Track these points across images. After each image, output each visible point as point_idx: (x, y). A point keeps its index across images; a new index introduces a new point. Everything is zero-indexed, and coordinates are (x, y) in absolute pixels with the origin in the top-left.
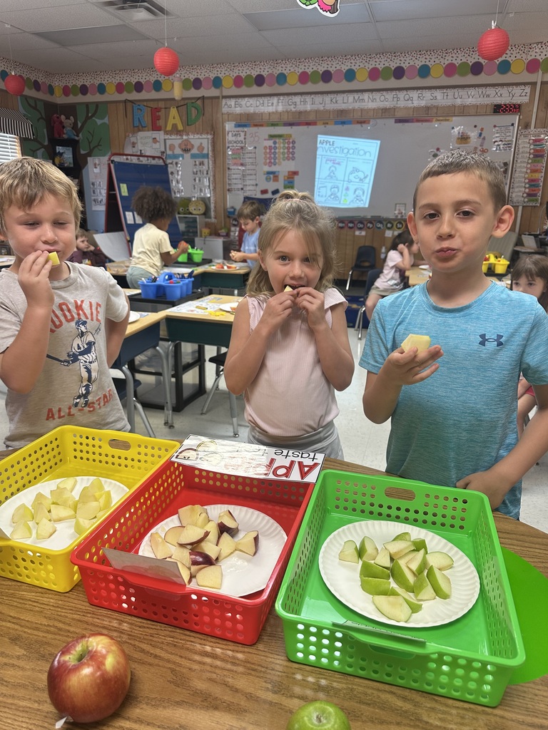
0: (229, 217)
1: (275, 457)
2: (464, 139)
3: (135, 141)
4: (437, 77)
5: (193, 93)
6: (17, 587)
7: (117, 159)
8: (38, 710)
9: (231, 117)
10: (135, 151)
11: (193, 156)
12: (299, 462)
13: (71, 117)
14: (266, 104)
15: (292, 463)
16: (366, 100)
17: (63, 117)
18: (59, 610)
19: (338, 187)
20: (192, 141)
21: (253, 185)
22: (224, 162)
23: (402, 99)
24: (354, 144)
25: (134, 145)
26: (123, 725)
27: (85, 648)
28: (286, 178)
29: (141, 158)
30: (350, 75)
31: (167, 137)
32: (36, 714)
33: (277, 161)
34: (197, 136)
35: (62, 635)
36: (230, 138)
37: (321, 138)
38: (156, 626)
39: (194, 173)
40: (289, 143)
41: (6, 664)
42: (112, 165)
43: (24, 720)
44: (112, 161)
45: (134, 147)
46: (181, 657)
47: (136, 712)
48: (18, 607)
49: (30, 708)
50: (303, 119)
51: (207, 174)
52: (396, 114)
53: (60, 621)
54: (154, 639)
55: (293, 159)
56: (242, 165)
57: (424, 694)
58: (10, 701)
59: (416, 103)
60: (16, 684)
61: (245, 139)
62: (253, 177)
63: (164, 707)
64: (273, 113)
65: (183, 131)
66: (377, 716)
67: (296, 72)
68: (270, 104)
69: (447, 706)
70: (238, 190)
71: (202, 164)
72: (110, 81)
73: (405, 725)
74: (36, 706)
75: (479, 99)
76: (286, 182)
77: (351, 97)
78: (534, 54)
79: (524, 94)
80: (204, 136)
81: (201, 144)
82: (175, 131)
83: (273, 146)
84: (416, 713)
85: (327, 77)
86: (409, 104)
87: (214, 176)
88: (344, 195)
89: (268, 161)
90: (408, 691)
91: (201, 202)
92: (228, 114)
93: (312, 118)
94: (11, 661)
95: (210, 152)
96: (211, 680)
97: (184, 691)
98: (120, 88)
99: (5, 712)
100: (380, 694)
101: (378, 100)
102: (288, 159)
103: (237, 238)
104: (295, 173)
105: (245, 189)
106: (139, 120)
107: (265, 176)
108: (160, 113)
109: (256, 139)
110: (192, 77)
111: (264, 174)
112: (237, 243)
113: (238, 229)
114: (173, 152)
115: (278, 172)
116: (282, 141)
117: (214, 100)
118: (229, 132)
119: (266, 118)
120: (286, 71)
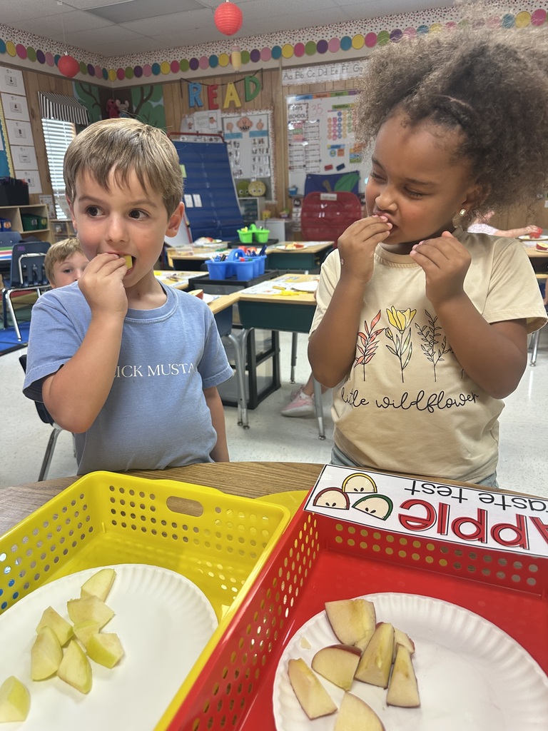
0: (290, 197)
3: (192, 122)
5: (252, 66)
9: (290, 89)
10: (191, 131)
11: (252, 134)
13: (126, 102)
14: (329, 73)
17: (118, 102)
20: (251, 119)
21: (316, 161)
22: (285, 138)
25: (190, 126)
28: (352, 151)
29: (198, 138)
31: (224, 115)
33: (342, 133)
34: (256, 113)
36: (291, 111)
39: (253, 152)
45: (190, 128)
51: (267, 152)
56: (304, 140)
61: (307, 111)
62: (317, 152)
64: (337, 81)
65: (240, 108)
67: (362, 33)
68: (333, 72)
70: (300, 167)
71: (261, 141)
72: (164, 60)
76: (352, 156)
80: (263, 112)
81: (260, 120)
82: (233, 108)
83: (338, 117)
85: (396, 36)
87: (275, 154)
89: (332, 134)
91: (261, 183)
92: (289, 87)
95: (270, 129)
98: (175, 67)
103: (299, 220)
105: (307, 166)
106: (195, 99)
107: (330, 150)
108: (216, 91)
109: (319, 111)
110: (250, 49)
111: (329, 149)
112: (300, 225)
113: (300, 209)
114: (231, 131)
115: (344, 145)
116: (347, 111)
117: (273, 72)
118: (290, 105)
119: (329, 88)
120: (351, 34)
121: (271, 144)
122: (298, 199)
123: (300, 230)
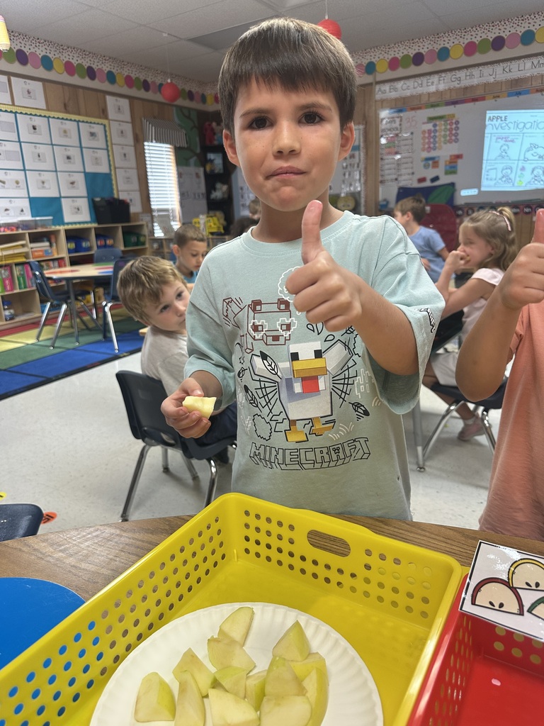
9: (384, 103)
14: (425, 84)
17: (214, 124)
19: (511, 168)
21: (409, 174)
22: (377, 153)
24: (532, 116)
28: (448, 163)
30: (527, 37)
33: (437, 145)
36: (383, 125)
37: (490, 114)
39: (343, 168)
40: (451, 124)
50: (469, 95)
51: (358, 167)
55: (456, 141)
56: (397, 154)
61: (400, 125)
62: (410, 165)
64: (434, 93)
67: (461, 43)
68: (429, 84)
70: (392, 180)
71: (352, 156)
76: (448, 168)
77: (528, 63)
83: (433, 129)
85: (498, 43)
87: (366, 168)
88: (519, 177)
89: (427, 146)
91: (351, 198)
92: (382, 101)
93: (479, 93)
95: (361, 144)
102: (450, 141)
104: (459, 157)
105: (399, 179)
107: (423, 163)
109: (413, 123)
111: (422, 161)
115: (439, 157)
116: (443, 123)
117: (367, 88)
118: (382, 119)
119: (425, 100)
120: (449, 44)
121: (362, 159)
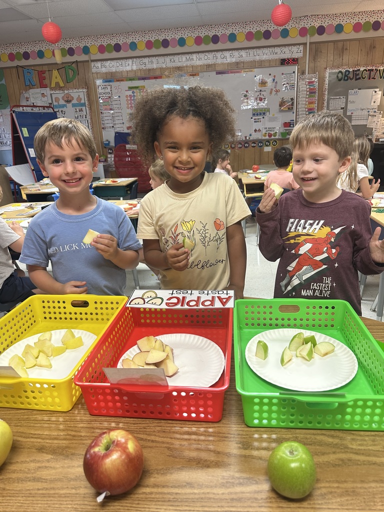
0: (105, 147)
1: (199, 295)
2: (263, 83)
3: (28, 96)
4: (241, 41)
5: (69, 59)
6: (29, 413)
7: (16, 110)
8: (77, 494)
9: (99, 75)
10: (28, 103)
11: (74, 105)
12: (218, 297)
14: (124, 65)
15: (213, 297)
16: (195, 59)
18: (68, 423)
20: (72, 95)
21: (121, 124)
22: (98, 109)
23: (219, 57)
25: (27, 99)
26: (144, 491)
27: (109, 440)
29: (34, 109)
30: (182, 42)
31: (52, 92)
32: (76, 497)
34: (75, 91)
35: (77, 440)
36: (100, 90)
38: (146, 421)
41: (40, 467)
42: (14, 115)
43: (68, 503)
44: (14, 111)
45: (28, 101)
46: (171, 438)
47: (151, 480)
48: (35, 427)
49: (70, 493)
50: (152, 74)
51: (86, 117)
52: (216, 68)
53: (72, 430)
54: (148, 430)
56: (111, 109)
57: (345, 432)
58: (52, 492)
59: (229, 60)
60: (52, 479)
61: (111, 90)
62: (120, 118)
63: (171, 473)
64: (130, 71)
65: (64, 87)
66: (319, 451)
67: (143, 40)
68: (126, 65)
69: (361, 436)
70: (110, 127)
71: (81, 110)
72: (3, 52)
73: (338, 453)
74: (74, 491)
75: (271, 56)
77: (184, 58)
78: (303, 24)
79: (299, 51)
80: (80, 90)
81: (79, 96)
82: (58, 87)
83: (132, 95)
84: (343, 444)
85: (165, 43)
86: (225, 61)
87: (91, 119)
89: (130, 106)
90: (333, 431)
92: (97, 73)
93: (158, 73)
94: (43, 465)
95: (86, 102)
96: (198, 449)
97: (181, 460)
98: (12, 57)
99: (51, 500)
100: (316, 436)
101: (203, 59)
103: (113, 163)
105: (115, 127)
106: (29, 80)
108: (45, 75)
109: (120, 90)
110: (67, 47)
112: (114, 166)
113: (113, 156)
114: (58, 103)
116: (138, 91)
117: (85, 63)
118: (99, 86)
119: (125, 75)
120: (136, 40)
122: (111, 149)
123: (114, 169)
